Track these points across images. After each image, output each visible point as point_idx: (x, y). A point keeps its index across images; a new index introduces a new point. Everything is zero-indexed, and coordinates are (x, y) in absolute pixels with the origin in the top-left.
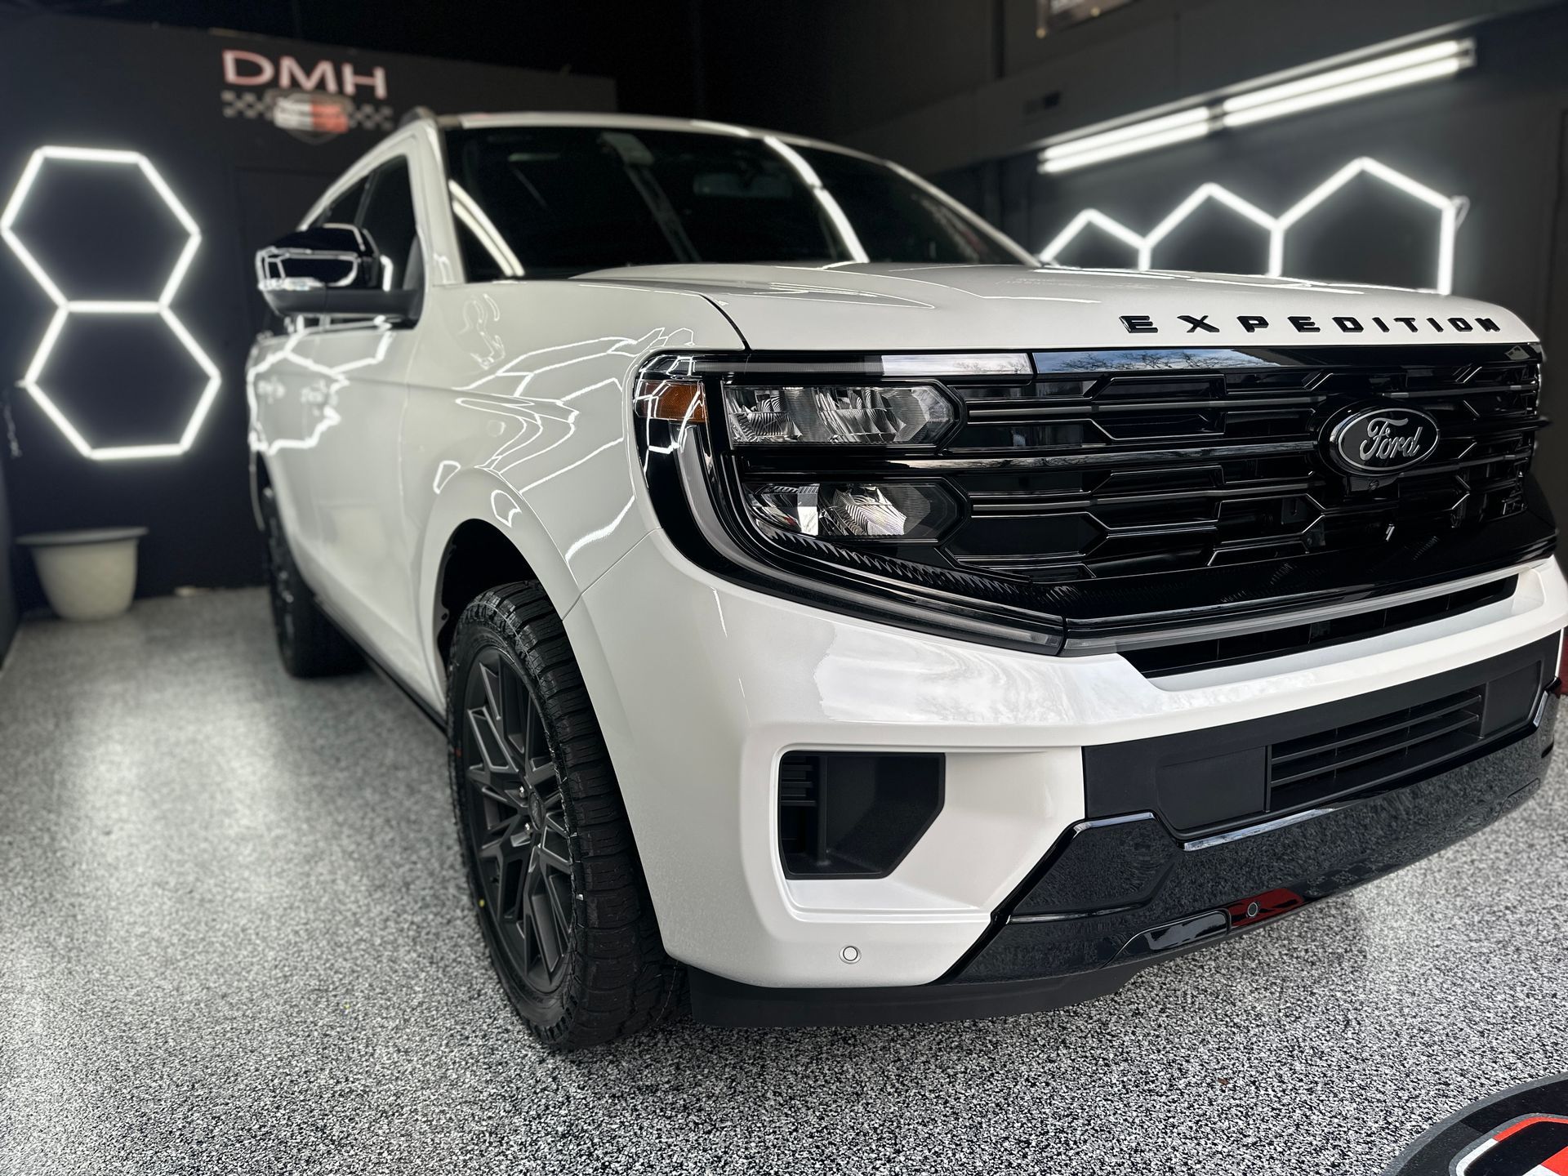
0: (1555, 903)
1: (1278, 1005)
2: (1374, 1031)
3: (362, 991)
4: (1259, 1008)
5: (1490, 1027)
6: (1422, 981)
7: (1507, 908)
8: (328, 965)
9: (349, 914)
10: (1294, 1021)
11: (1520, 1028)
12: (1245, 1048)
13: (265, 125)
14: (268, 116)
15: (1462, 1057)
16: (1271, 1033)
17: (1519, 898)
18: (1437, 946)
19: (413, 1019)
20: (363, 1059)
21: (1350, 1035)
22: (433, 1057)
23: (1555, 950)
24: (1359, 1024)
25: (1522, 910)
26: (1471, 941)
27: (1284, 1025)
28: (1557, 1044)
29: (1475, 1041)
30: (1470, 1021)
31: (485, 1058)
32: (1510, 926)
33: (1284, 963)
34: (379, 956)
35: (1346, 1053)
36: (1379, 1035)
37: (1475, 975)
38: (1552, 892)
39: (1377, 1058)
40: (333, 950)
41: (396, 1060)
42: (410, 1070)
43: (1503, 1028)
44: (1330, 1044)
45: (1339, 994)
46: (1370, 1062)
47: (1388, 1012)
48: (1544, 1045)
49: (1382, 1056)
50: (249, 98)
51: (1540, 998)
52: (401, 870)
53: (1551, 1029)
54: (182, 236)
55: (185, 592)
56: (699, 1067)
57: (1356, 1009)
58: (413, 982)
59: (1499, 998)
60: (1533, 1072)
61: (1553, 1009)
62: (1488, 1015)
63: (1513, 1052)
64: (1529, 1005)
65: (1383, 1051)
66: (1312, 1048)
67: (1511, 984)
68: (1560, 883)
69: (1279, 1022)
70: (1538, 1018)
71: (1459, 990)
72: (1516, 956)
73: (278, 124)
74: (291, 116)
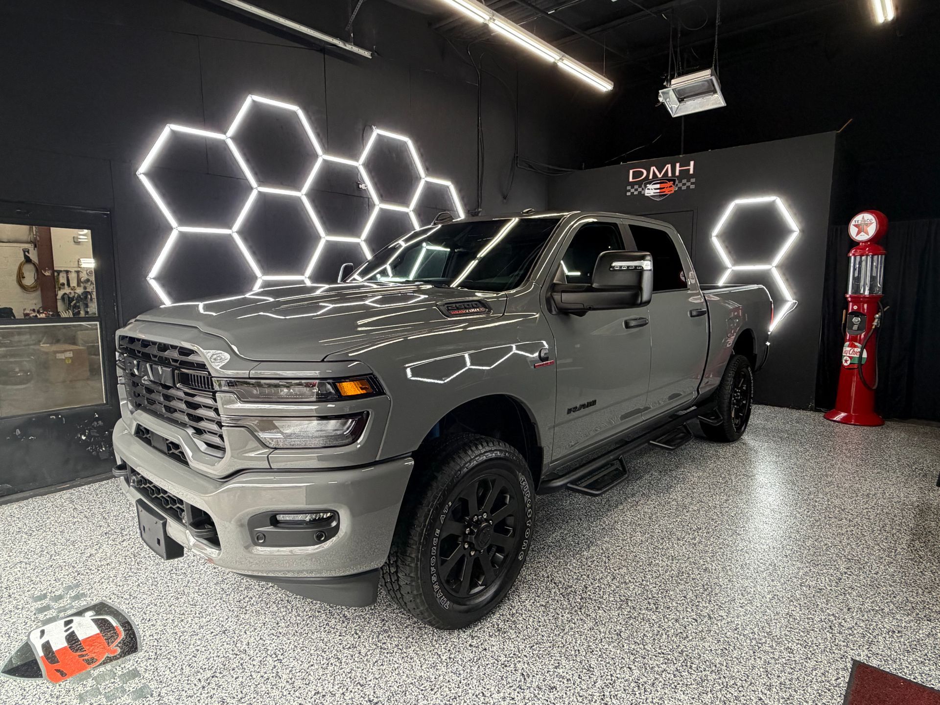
14: (642, 193)
50: (636, 187)
73: (646, 195)
74: (651, 191)
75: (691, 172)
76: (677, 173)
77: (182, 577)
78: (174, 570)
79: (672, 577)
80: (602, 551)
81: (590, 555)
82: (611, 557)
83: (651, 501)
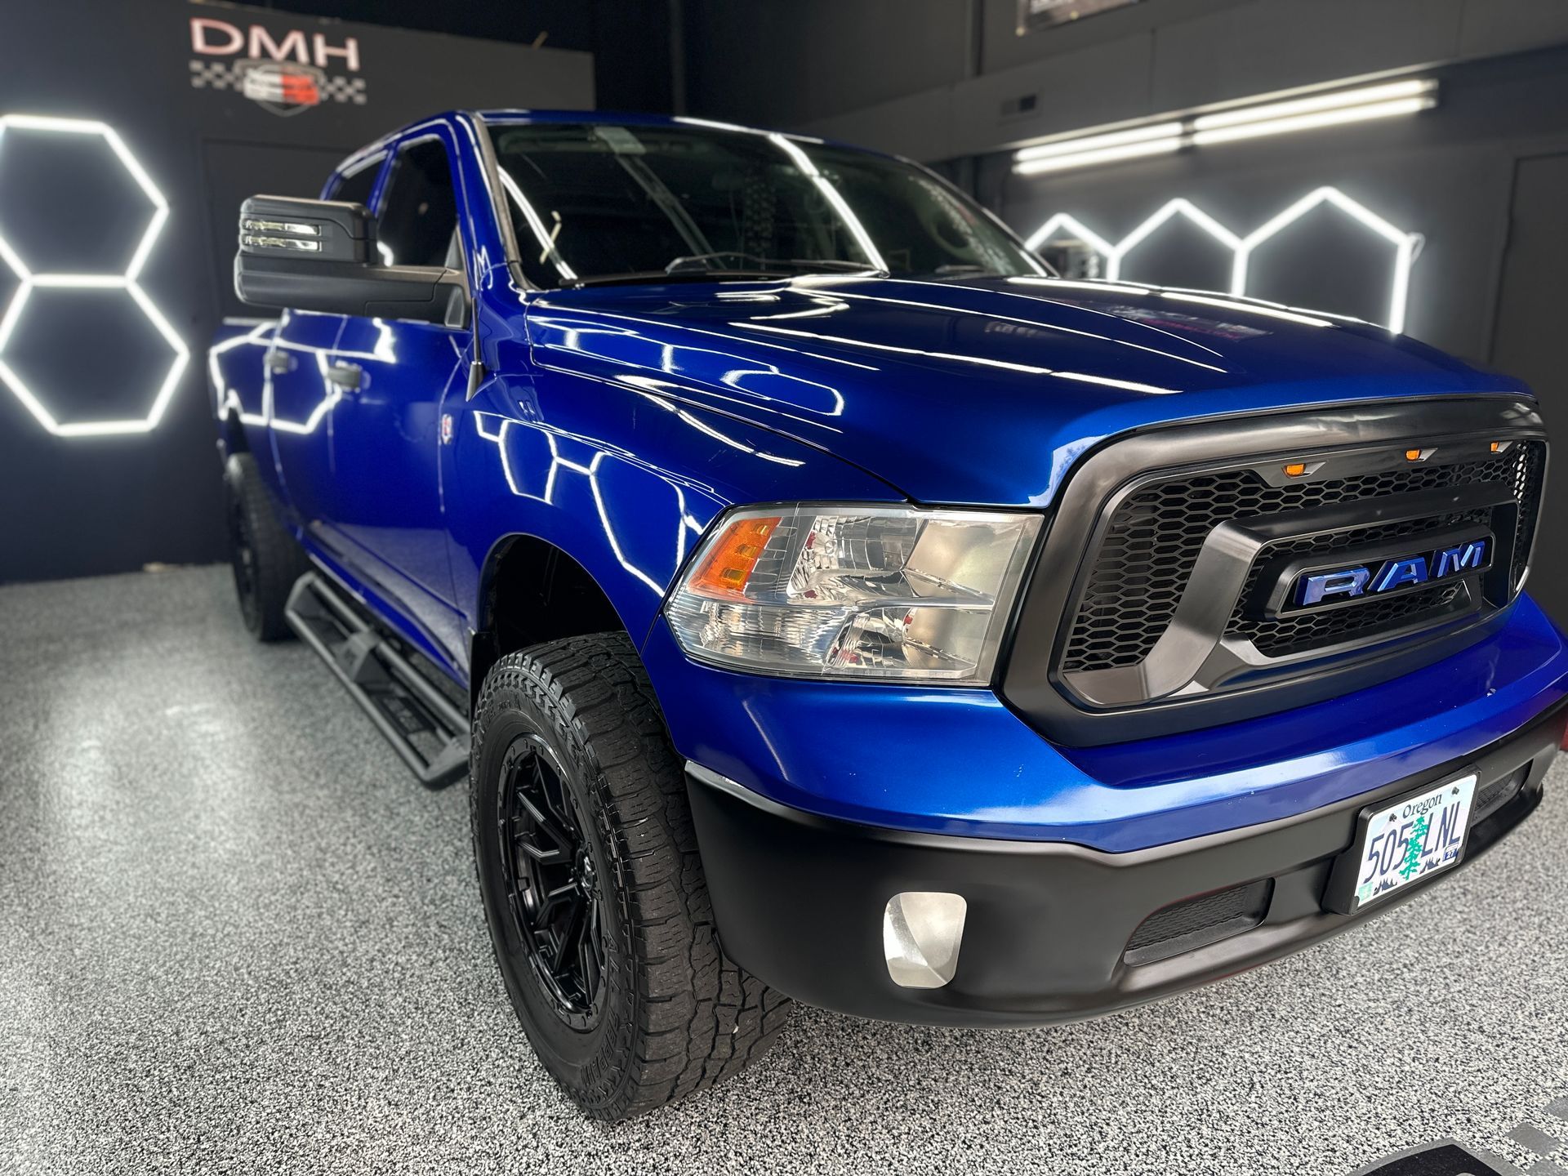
0: (1449, 961)
1: (1192, 1067)
2: (1275, 1095)
3: (352, 1039)
4: (1174, 1070)
5: (1376, 1092)
6: (1322, 1042)
7: (1405, 966)
8: (318, 1009)
9: (336, 953)
10: (1205, 1084)
11: (1403, 1094)
12: (1160, 1111)
13: (235, 97)
14: (238, 87)
15: (1350, 1123)
16: (1184, 1095)
17: (1417, 955)
18: (1339, 1006)
19: (401, 1070)
20: (357, 1112)
21: (1253, 1099)
22: (422, 1110)
23: (1443, 1011)
24: (1262, 1087)
25: (1418, 967)
26: (1369, 1000)
27: (1196, 1088)
28: (1433, 1110)
29: (1363, 1107)
30: (1361, 1086)
31: (470, 1112)
32: (1405, 986)
33: (1201, 1021)
34: (367, 1000)
35: (1248, 1117)
36: (1279, 1099)
37: (1370, 1037)
38: (1448, 949)
39: (1275, 1123)
40: (323, 992)
41: (387, 1113)
42: (400, 1124)
43: (1389, 1093)
44: (1235, 1108)
45: (1247, 1056)
46: (1269, 1128)
47: (1289, 1075)
48: (1422, 1112)
49: (1280, 1121)
50: (218, 68)
51: (1424, 1062)
52: (384, 904)
53: (1430, 1095)
54: (149, 209)
55: (154, 568)
56: (667, 1125)
57: (1261, 1072)
58: (400, 1029)
59: (1389, 1061)
60: (1410, 1139)
61: (1434, 1074)
62: (1377, 1079)
63: (1395, 1118)
64: (1413, 1069)
65: (1281, 1116)
66: (1219, 1112)
67: (1400, 1047)
68: (1455, 940)
69: (1192, 1084)
70: (1420, 1083)
71: (1354, 1053)
72: (1407, 1018)
73: (248, 95)
74: (261, 87)
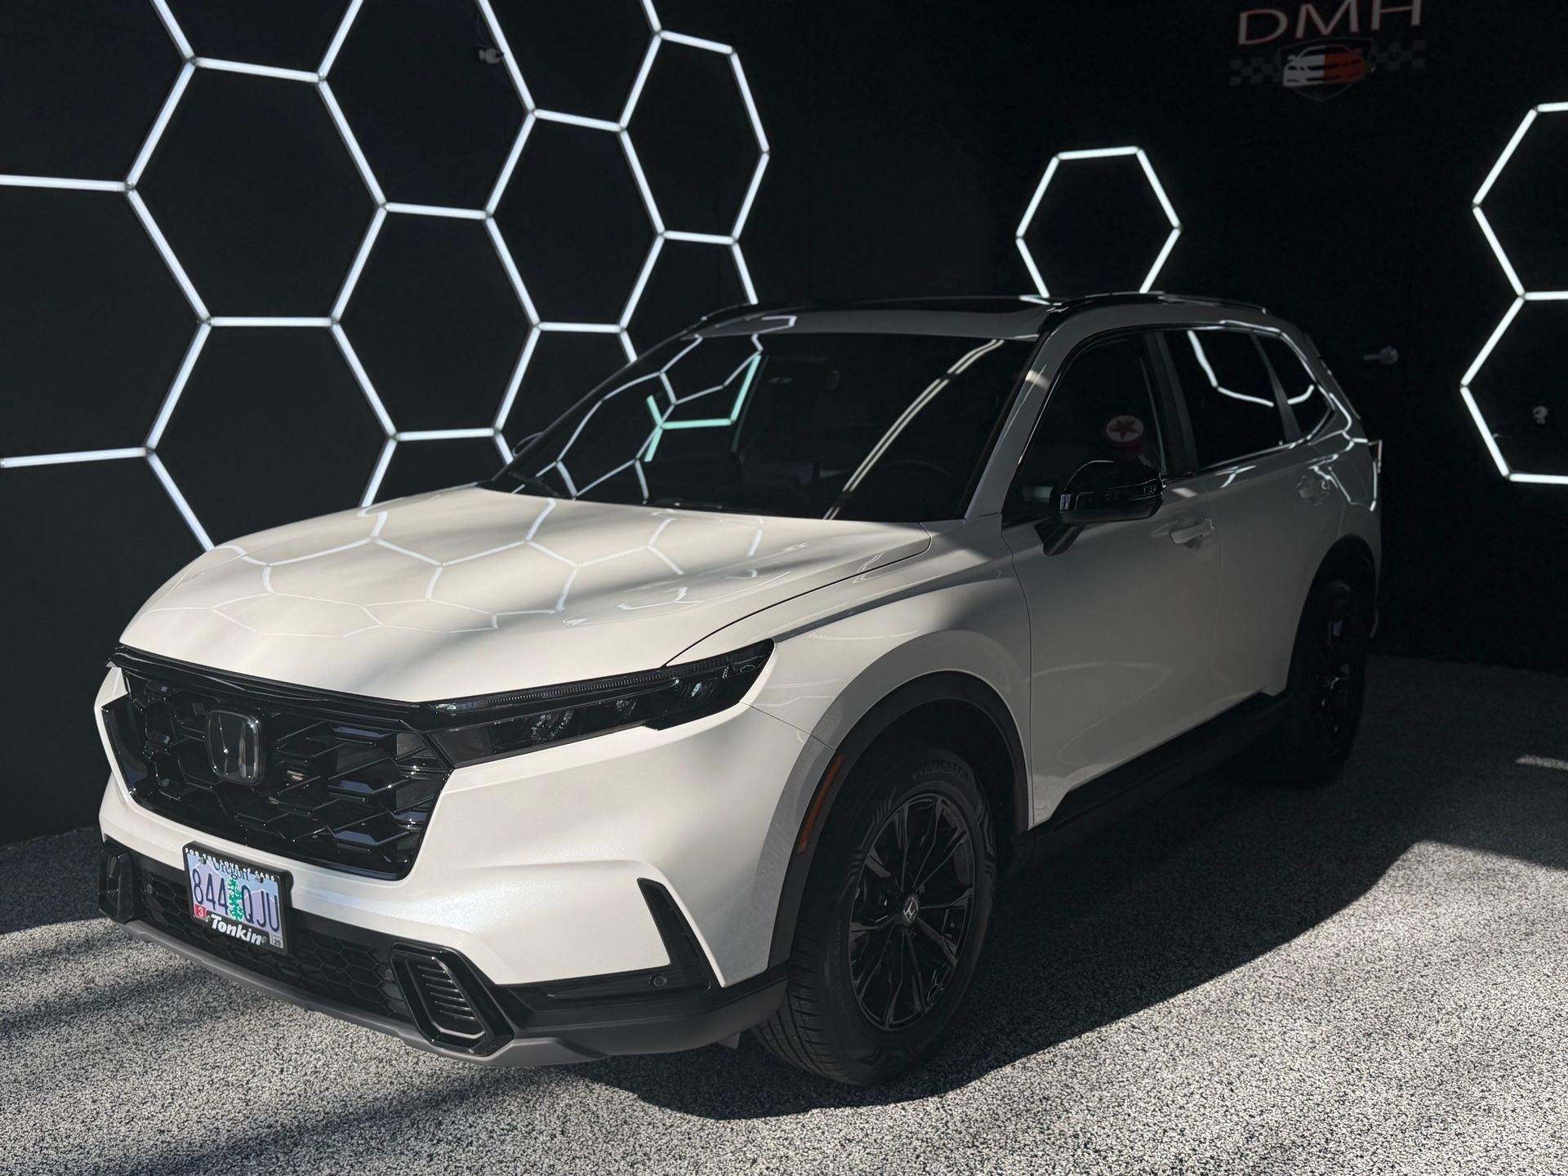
13: (1270, 90)
14: (1276, 77)
50: (1258, 60)
54: (1164, 230)
73: (1286, 84)
74: (1301, 71)
75: (1416, 20)
76: (1376, 24)
77: (74, 1155)
78: (47, 1139)
79: (1403, 1132)
80: (1209, 1069)
81: (1179, 1081)
82: (1237, 1083)
83: (1327, 938)
